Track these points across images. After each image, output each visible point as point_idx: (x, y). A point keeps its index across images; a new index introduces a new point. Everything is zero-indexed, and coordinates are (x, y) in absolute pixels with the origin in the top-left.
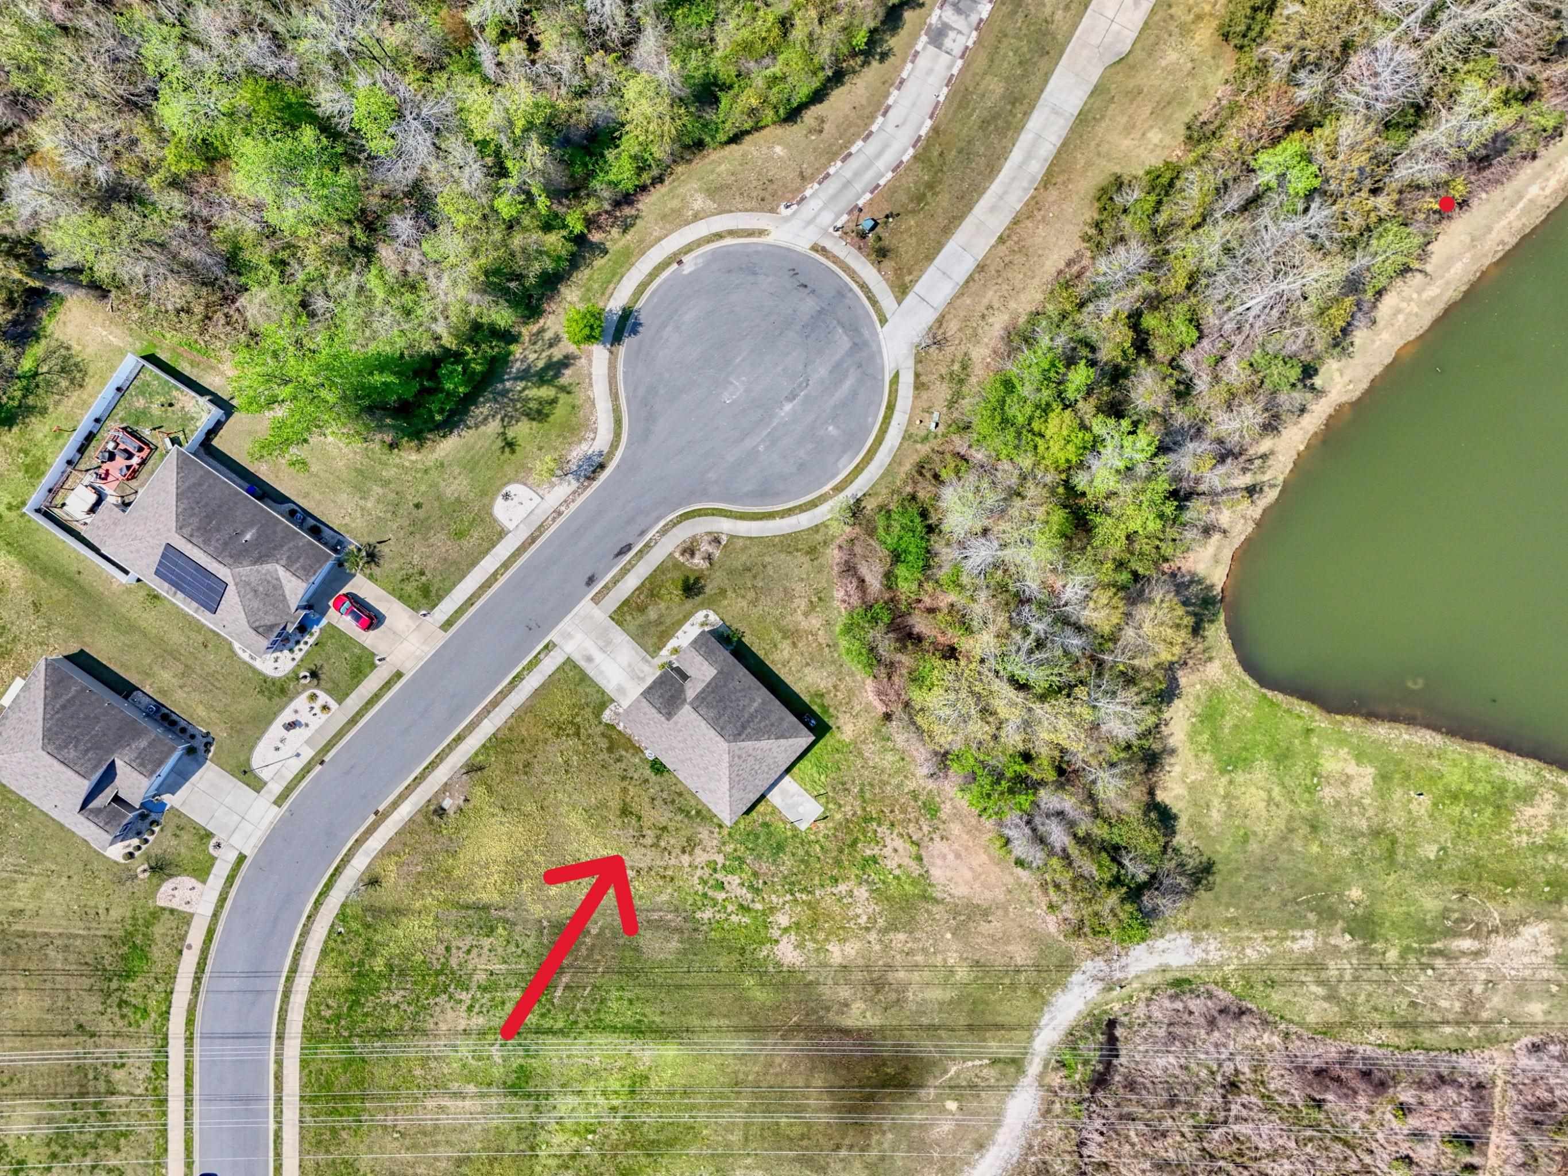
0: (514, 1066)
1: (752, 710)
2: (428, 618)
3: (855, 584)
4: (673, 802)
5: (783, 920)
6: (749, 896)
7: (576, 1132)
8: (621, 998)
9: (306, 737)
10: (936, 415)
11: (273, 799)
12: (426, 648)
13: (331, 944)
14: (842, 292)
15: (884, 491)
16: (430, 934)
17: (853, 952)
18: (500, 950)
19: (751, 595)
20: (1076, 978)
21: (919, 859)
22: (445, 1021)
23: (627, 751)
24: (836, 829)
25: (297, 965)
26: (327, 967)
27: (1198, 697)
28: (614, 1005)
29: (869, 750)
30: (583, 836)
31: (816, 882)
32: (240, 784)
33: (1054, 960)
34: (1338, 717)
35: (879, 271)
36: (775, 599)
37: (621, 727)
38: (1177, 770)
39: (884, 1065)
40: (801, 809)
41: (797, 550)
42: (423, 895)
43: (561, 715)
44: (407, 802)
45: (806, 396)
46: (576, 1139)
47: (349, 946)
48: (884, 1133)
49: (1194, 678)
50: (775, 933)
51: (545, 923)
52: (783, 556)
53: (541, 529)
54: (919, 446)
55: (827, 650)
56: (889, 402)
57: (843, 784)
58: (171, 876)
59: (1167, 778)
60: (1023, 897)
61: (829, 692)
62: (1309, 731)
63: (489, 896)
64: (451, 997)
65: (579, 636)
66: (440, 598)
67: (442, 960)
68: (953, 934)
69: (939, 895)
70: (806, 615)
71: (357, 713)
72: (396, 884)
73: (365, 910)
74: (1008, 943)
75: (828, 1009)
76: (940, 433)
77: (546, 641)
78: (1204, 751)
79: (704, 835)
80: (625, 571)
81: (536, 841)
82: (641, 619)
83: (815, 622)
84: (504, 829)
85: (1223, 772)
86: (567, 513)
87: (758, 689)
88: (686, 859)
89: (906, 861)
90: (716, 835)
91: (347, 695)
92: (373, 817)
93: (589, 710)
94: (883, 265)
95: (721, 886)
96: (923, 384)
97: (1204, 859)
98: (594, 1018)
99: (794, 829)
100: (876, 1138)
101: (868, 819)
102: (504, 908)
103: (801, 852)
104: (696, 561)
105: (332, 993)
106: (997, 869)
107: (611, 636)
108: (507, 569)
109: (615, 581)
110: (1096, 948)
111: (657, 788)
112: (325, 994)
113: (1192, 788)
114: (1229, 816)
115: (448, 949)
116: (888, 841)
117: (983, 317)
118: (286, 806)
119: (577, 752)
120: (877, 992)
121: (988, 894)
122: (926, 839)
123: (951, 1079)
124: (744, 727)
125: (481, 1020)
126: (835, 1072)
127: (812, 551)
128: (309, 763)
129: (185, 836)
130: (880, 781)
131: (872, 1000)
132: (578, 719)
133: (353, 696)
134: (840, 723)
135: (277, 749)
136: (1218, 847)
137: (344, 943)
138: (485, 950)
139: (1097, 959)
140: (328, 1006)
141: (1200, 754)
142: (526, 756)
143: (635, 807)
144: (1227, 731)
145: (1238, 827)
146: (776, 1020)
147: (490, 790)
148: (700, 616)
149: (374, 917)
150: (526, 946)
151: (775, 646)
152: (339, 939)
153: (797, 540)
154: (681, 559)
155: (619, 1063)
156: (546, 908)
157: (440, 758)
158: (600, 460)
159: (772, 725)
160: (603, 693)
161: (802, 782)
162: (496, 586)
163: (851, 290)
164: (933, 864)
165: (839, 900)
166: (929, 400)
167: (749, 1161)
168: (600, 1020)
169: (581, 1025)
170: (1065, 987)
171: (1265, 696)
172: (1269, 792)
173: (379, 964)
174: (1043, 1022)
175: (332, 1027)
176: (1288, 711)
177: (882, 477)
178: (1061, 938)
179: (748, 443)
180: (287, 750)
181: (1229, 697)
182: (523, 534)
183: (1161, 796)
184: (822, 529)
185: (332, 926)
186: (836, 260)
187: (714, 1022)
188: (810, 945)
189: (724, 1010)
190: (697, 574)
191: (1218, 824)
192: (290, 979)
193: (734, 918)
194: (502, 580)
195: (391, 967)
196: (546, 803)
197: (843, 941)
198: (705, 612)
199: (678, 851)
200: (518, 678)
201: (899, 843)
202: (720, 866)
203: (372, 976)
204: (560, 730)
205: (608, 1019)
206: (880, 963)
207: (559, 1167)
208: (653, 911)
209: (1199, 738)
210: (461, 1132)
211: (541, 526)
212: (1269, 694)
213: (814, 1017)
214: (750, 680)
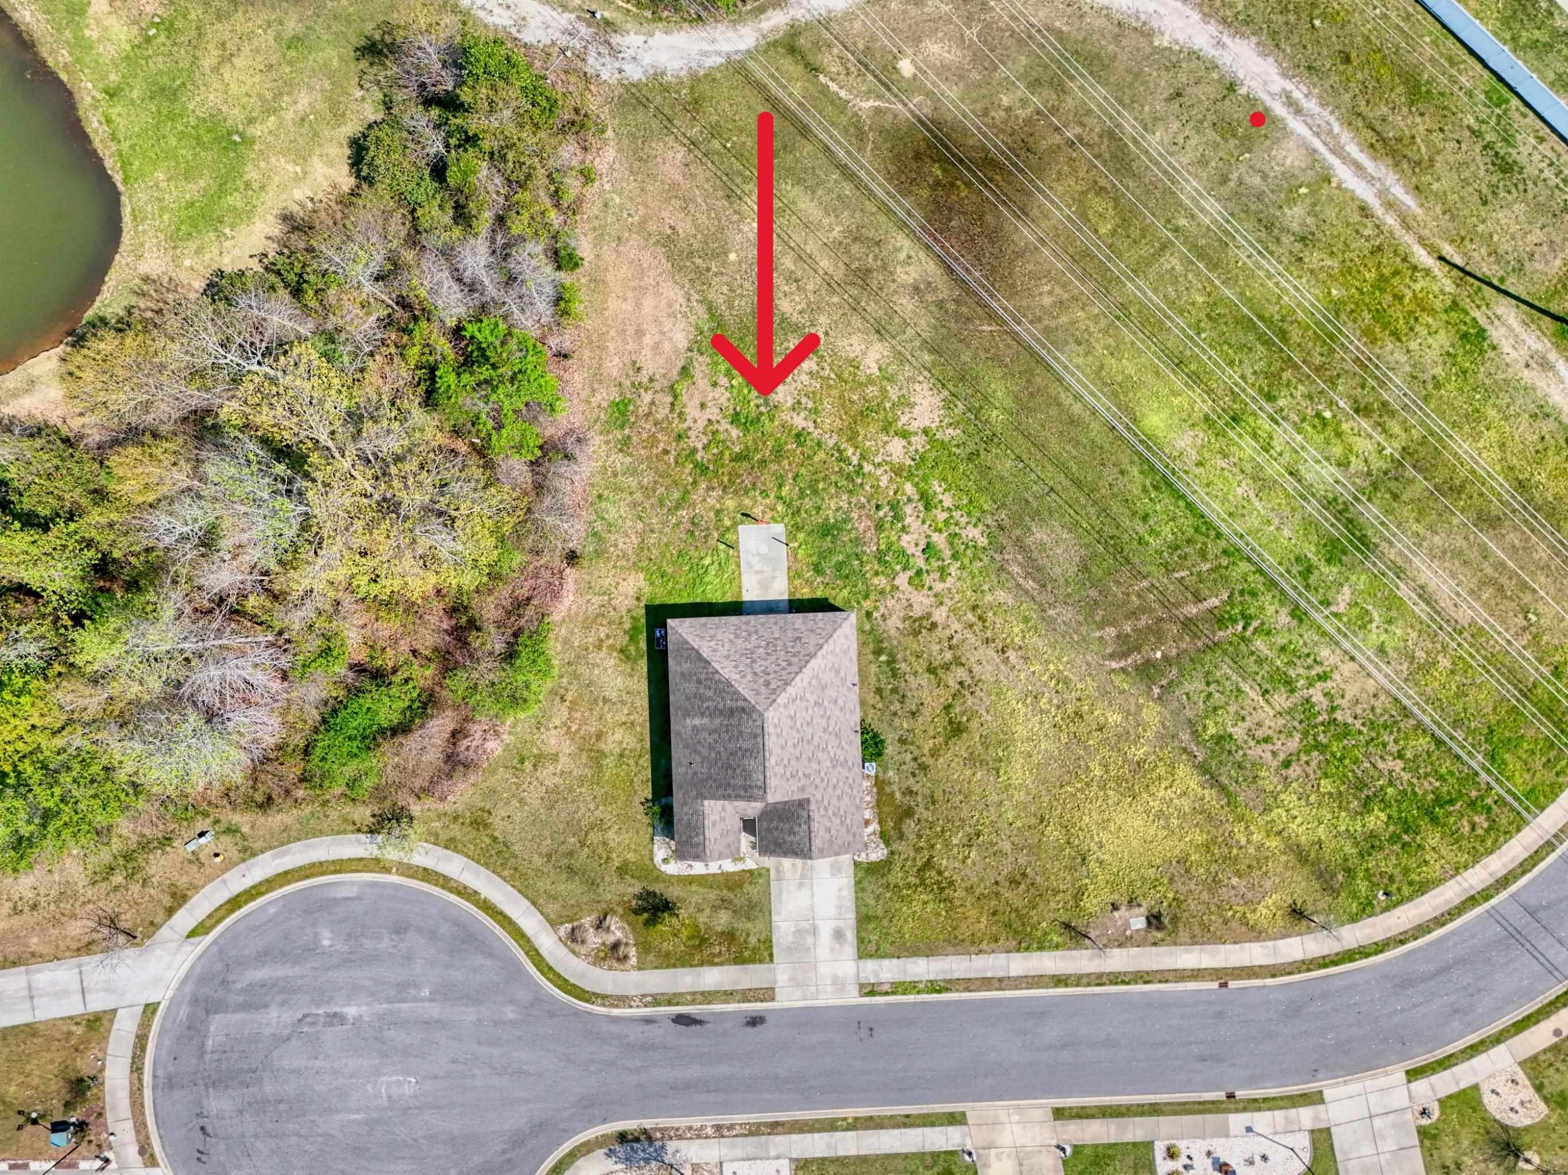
0: (1335, 570)
1: (705, 720)
2: (969, 1147)
3: (465, 743)
4: (895, 690)
5: (896, 448)
6: (908, 509)
7: (1339, 434)
8: (1151, 531)
9: (1222, 1140)
10: (192, 847)
11: (1321, 1107)
12: (1002, 1115)
13: (1406, 890)
14: (168, 1084)
15: (333, 815)
16: (1289, 798)
17: (854, 339)
18: (1232, 709)
19: (595, 837)
20: (635, 73)
21: (685, 371)
22: (1363, 690)
23: (892, 794)
24: (746, 493)
25: (1463, 903)
26: (1435, 869)
27: (199, 251)
28: (1167, 531)
29: (628, 544)
30: (1027, 747)
31: (821, 455)
32: (1339, 1157)
33: (641, 116)
34: (64, 77)
35: (102, 1069)
36: (572, 808)
37: (874, 827)
38: (300, 193)
39: (938, 183)
40: (764, 549)
41: (495, 839)
42: (1258, 849)
43: (925, 903)
44: (1179, 966)
45: (318, 1005)
46: (1345, 427)
47: (1390, 870)
48: (1008, 110)
49: (183, 277)
50: (919, 442)
51: (1156, 690)
52: (516, 848)
53: (754, 1131)
54: (246, 829)
55: (569, 697)
56: (231, 911)
57: (692, 533)
58: (1505, 1128)
59: (320, 196)
60: (611, 219)
61: (612, 647)
62: (112, 94)
63: (1188, 778)
64: (1333, 709)
65: (826, 970)
66: (935, 1155)
67: (1304, 758)
68: (726, 254)
69: (701, 311)
70: (555, 757)
71: (1142, 1114)
72: (1275, 889)
73: (1335, 892)
74: (675, 185)
75: (940, 304)
76: (208, 821)
77: (867, 1000)
78: (248, 185)
79: (894, 622)
80: (708, 996)
81: (1082, 790)
82: (742, 925)
83: (552, 740)
84: (1104, 836)
85: (248, 141)
86: (708, 1121)
87: (679, 734)
88: (939, 615)
89: (702, 383)
90: (882, 610)
91: (1134, 1144)
92: (1233, 984)
93: (892, 879)
94: (93, 1073)
95: (928, 549)
96: (173, 895)
97: (364, 64)
98: (1201, 539)
99: (791, 535)
100: (1022, 113)
101: (702, 469)
102: (1185, 750)
103: (808, 503)
104: (619, 934)
105: (1454, 837)
106: (609, 277)
107: (790, 938)
108: (834, 1121)
109: (729, 995)
110: (582, 85)
111: (897, 722)
112: (1464, 843)
113: (302, 157)
114: (289, 87)
115: (1287, 764)
116: (701, 424)
117: (34, 907)
118: (1313, 1086)
119: (947, 845)
120: (869, 271)
121: (646, 258)
122: (657, 386)
123: (880, 97)
124: (732, 712)
125: (1324, 653)
126: (998, 229)
127: (479, 823)
128: (1245, 1110)
129: (1449, 1156)
130: (648, 497)
131: (884, 267)
132: (912, 880)
133: (1129, 1137)
134: (630, 602)
135: (1264, 1158)
136: (335, 63)
137: (1391, 878)
138: (1247, 724)
139: (590, 71)
140: (1473, 829)
141: (255, 186)
142: (1007, 894)
143: (941, 723)
144: (202, 183)
145: (291, 63)
146: (1009, 346)
147: (1079, 894)
148: (673, 868)
149: (1333, 876)
150: (1202, 686)
151: (622, 756)
152: (1393, 888)
153: (484, 851)
154: (632, 952)
155: (1221, 463)
156: (1139, 708)
157: (1100, 979)
158: (617, 1147)
159: (699, 682)
160: (858, 883)
161: (735, 579)
162: (863, 1112)
163: (155, 1077)
164: (676, 350)
165: (815, 411)
166: (182, 871)
167: (1182, 222)
168: (1197, 530)
169: (1223, 543)
170: (658, 75)
171: (126, 180)
172: (216, 69)
173: (1376, 820)
174: (720, 60)
175: (1489, 801)
176: (114, 137)
177: (321, 833)
178: (610, 133)
179: (434, 1010)
180: (1256, 1146)
181: (166, 217)
182: (780, 1142)
183: (347, 182)
184: (444, 836)
185: (1386, 909)
186: (140, 1127)
187: (1077, 408)
188: (893, 393)
189: (1053, 411)
190: (632, 917)
191: (311, 89)
192: (1485, 894)
193: (948, 501)
194: (850, 1112)
195: (1366, 804)
196: (1033, 821)
197: (854, 364)
198: (664, 868)
199: (939, 632)
200: (934, 987)
201: (692, 410)
202: (910, 573)
203: (1395, 815)
204: (943, 888)
205: (1187, 522)
206: (836, 299)
207: (1393, 414)
208: (1027, 592)
209: (239, 204)
210: (1460, 553)
211: (751, 1134)
212: (118, 178)
213: (964, 309)
214: (678, 752)
